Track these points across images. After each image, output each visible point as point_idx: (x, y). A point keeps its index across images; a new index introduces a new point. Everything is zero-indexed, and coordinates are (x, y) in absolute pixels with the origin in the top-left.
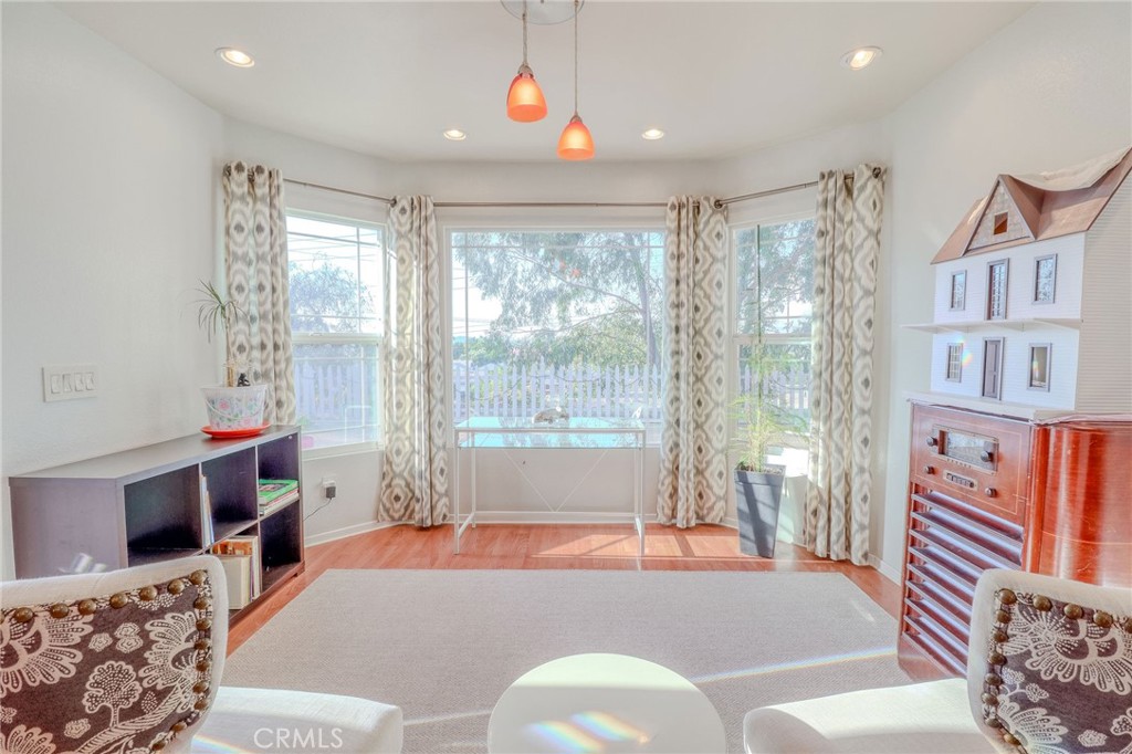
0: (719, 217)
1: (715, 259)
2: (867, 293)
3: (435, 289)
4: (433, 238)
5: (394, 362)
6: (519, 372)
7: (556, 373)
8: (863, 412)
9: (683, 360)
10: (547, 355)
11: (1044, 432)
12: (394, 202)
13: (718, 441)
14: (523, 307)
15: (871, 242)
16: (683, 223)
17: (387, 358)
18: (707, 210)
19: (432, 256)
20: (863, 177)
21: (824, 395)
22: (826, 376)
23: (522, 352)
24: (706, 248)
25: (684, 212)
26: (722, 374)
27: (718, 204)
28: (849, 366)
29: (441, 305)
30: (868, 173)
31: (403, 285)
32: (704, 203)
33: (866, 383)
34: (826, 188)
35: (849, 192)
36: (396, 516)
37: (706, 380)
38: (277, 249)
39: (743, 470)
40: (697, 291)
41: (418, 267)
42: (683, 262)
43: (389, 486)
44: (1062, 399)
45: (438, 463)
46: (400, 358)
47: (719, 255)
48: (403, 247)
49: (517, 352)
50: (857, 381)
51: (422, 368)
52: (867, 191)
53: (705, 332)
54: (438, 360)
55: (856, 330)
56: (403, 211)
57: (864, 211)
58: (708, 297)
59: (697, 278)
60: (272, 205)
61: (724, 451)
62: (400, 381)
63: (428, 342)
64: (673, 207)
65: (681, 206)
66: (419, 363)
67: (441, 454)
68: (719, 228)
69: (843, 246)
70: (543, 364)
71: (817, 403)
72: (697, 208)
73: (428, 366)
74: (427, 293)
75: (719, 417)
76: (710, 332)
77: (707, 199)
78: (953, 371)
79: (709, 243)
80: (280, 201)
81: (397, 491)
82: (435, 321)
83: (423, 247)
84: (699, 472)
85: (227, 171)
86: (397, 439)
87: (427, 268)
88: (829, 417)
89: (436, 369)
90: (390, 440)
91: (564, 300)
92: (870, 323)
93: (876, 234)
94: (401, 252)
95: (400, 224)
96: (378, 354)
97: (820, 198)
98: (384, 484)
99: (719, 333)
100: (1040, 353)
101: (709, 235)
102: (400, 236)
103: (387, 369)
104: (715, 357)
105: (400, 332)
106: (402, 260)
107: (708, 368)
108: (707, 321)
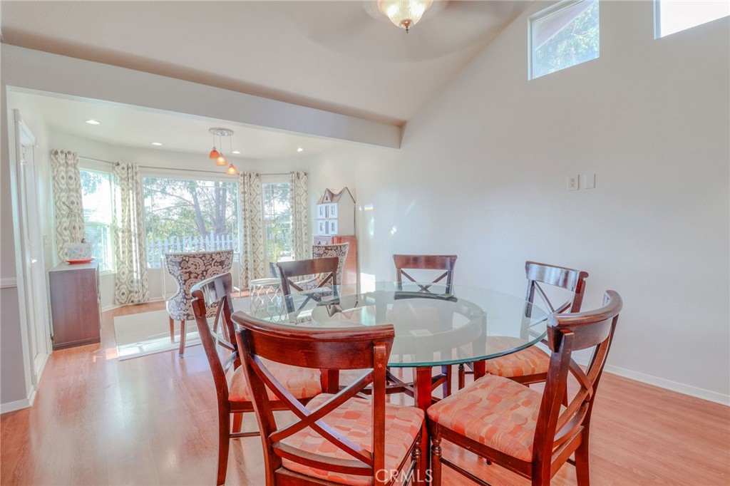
0: (258, 179)
2: (305, 208)
5: (120, 234)
8: (305, 242)
11: (333, 238)
12: (118, 164)
13: (261, 257)
15: (305, 193)
16: (246, 181)
17: (115, 232)
18: (253, 177)
19: (139, 188)
20: (302, 175)
21: (295, 239)
22: (295, 233)
24: (254, 190)
25: (246, 178)
26: (261, 234)
27: (257, 175)
28: (301, 229)
30: (303, 174)
31: (124, 200)
32: (252, 175)
33: (306, 234)
34: (292, 177)
35: (299, 178)
36: (123, 302)
37: (256, 236)
38: (78, 186)
39: (271, 264)
40: (251, 205)
41: (133, 193)
42: (246, 195)
43: (119, 289)
44: (335, 233)
45: (145, 276)
46: (123, 232)
47: (258, 193)
48: (124, 184)
50: (304, 234)
51: (137, 236)
52: (303, 179)
53: (255, 220)
55: (302, 219)
56: (123, 168)
57: (303, 185)
58: (255, 207)
59: (250, 201)
60: (75, 168)
61: (264, 261)
65: (244, 175)
66: (135, 234)
67: (146, 272)
68: (258, 183)
69: (298, 194)
71: (293, 241)
72: (250, 176)
75: (261, 249)
77: (253, 173)
78: (321, 229)
79: (255, 188)
80: (78, 166)
81: (123, 291)
83: (135, 184)
84: (255, 269)
85: (56, 153)
86: (123, 268)
88: (296, 245)
90: (118, 269)
92: (306, 217)
93: (306, 191)
94: (123, 186)
95: (122, 174)
96: (110, 231)
97: (291, 179)
98: (116, 288)
99: (260, 220)
100: (333, 224)
101: (255, 185)
102: (122, 179)
103: (116, 237)
104: (259, 228)
105: (123, 221)
106: (123, 190)
107: (256, 232)
108: (255, 215)
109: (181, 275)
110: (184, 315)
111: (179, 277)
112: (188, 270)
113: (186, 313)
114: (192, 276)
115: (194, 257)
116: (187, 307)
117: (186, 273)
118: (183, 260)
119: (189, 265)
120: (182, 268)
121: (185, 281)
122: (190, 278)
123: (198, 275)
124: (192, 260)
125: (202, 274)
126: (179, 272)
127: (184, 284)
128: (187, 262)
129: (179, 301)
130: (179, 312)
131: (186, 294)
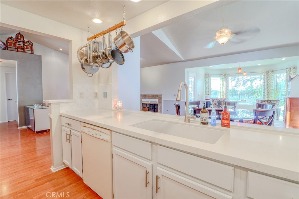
0: (272, 73)
1: (271, 79)
3: (227, 85)
4: (227, 79)
5: (221, 94)
6: (239, 97)
7: (249, 97)
9: (265, 93)
10: (246, 93)
12: (222, 75)
14: (241, 83)
16: (266, 74)
17: (220, 93)
18: (270, 72)
19: (227, 81)
20: (292, 68)
23: (240, 93)
24: (270, 77)
27: (272, 71)
29: (228, 87)
31: (223, 84)
32: (269, 71)
35: (290, 71)
40: (268, 84)
42: (265, 80)
49: (239, 93)
52: (293, 70)
54: (227, 93)
57: (292, 73)
58: (270, 84)
59: (268, 82)
62: (222, 96)
63: (226, 91)
65: (265, 72)
68: (272, 75)
70: (245, 95)
72: (268, 72)
73: (226, 94)
74: (226, 85)
76: (270, 89)
77: (270, 71)
80: (211, 77)
82: (227, 89)
85: (206, 75)
87: (226, 82)
89: (227, 94)
91: (252, 81)
96: (219, 93)
97: (286, 71)
99: (272, 89)
101: (271, 76)
102: (223, 78)
103: (220, 94)
104: (271, 93)
105: (222, 90)
106: (223, 81)
107: (270, 94)
108: (270, 88)
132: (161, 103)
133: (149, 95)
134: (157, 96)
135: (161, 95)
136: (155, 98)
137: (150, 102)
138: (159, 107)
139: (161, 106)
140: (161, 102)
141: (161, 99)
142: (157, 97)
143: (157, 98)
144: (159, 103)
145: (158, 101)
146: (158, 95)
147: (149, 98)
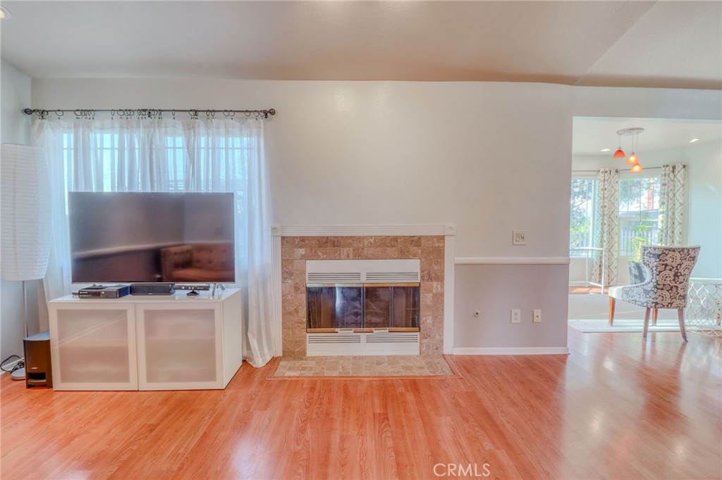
0: (617, 176)
2: (681, 204)
9: (605, 227)
15: (682, 189)
16: (606, 179)
25: (606, 174)
26: (617, 231)
27: (617, 171)
30: (681, 166)
34: (665, 170)
35: (674, 172)
37: (612, 234)
47: (617, 189)
52: (680, 172)
57: (679, 179)
64: (602, 172)
69: (671, 190)
75: (616, 247)
79: (613, 185)
84: (609, 267)
101: (614, 182)
109: (656, 266)
110: (653, 303)
111: (654, 268)
112: (664, 263)
113: (654, 301)
114: (668, 268)
115: (674, 251)
116: (656, 296)
117: (663, 265)
118: (663, 253)
119: (667, 258)
120: (660, 260)
121: (660, 272)
122: (665, 270)
123: (673, 268)
124: (671, 254)
125: (677, 267)
126: (656, 264)
127: (658, 275)
128: (666, 255)
129: (649, 289)
130: (646, 299)
131: (658, 284)
132: (440, 278)
133: (359, 239)
134: (416, 241)
135: (442, 238)
136: (404, 255)
137: (369, 275)
138: (426, 299)
139: (442, 294)
140: (443, 272)
141: (442, 257)
142: (413, 249)
143: (415, 256)
144: (430, 279)
145: (418, 271)
146: (420, 238)
147: (359, 255)
